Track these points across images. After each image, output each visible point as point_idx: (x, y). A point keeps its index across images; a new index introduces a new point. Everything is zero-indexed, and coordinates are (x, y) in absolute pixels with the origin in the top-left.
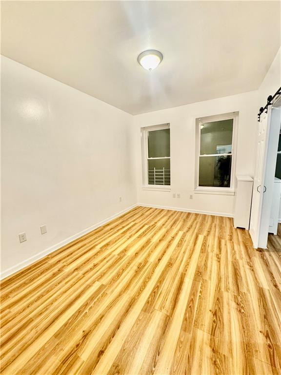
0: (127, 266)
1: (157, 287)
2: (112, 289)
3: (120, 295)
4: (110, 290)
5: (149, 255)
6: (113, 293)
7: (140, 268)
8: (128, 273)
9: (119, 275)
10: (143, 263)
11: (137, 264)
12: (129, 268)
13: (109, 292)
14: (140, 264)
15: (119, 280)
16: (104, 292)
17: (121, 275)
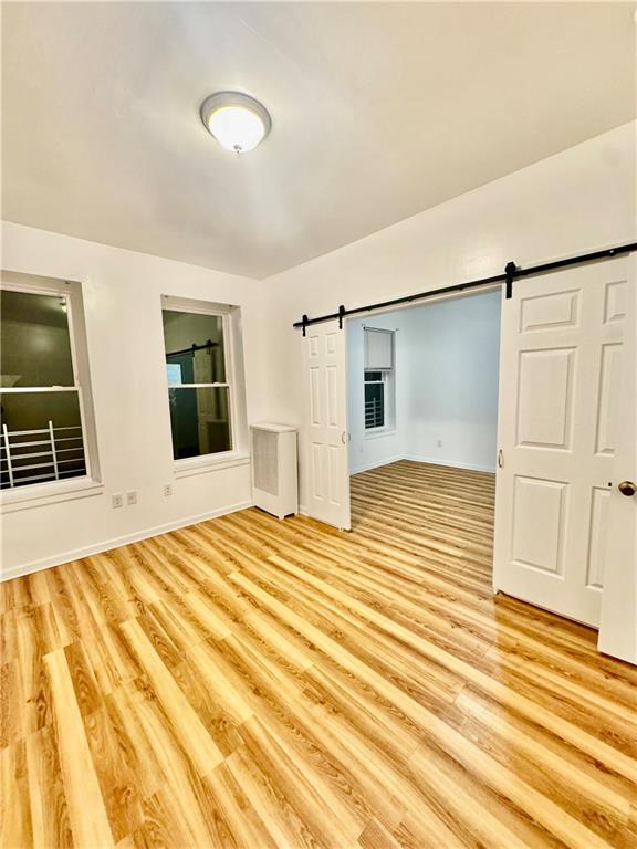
0: (303, 732)
1: (397, 681)
2: (385, 802)
3: (412, 779)
4: (391, 808)
5: (283, 663)
6: (403, 799)
7: (323, 698)
8: (331, 736)
9: (332, 768)
10: (308, 686)
11: (306, 703)
12: (314, 728)
13: (396, 816)
14: (307, 693)
15: (355, 770)
16: (395, 834)
17: (333, 758)
